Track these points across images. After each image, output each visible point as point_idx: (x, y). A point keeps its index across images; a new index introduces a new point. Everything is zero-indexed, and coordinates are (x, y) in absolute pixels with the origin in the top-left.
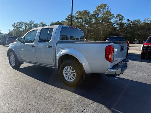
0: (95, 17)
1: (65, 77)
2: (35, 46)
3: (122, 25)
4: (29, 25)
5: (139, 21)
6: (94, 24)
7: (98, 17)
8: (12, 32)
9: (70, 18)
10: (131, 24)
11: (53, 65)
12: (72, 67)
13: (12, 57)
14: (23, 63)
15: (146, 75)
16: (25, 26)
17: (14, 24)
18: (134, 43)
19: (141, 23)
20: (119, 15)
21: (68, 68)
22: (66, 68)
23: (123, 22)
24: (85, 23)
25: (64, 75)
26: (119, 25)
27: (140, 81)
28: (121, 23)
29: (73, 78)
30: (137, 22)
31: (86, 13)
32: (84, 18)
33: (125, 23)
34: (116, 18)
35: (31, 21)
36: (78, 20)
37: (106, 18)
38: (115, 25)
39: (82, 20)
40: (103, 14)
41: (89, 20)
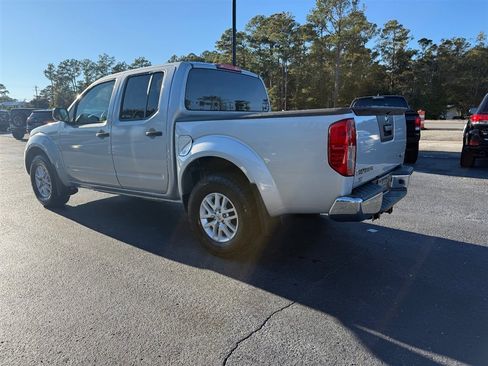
0: (313, 34)
1: (207, 231)
2: (107, 135)
3: (402, 57)
4: (98, 69)
5: (460, 44)
6: (310, 57)
7: (325, 34)
8: (46, 96)
9: (230, 42)
10: (435, 53)
11: (169, 192)
12: (225, 197)
13: (42, 171)
14: (77, 191)
15: (472, 218)
16: (86, 74)
17: (50, 69)
18: (444, 119)
19: (467, 50)
20: (393, 26)
21: (213, 201)
22: (207, 199)
23: (406, 49)
24: (280, 57)
25: (204, 222)
26: (393, 59)
27: (449, 238)
28: (401, 50)
29: (231, 231)
30: (454, 47)
31: (283, 23)
32: (276, 40)
33: (415, 53)
34: (382, 37)
35: (105, 58)
36: (255, 47)
37: (349, 37)
38: (379, 58)
39: (272, 47)
40: (340, 24)
41: (292, 45)
